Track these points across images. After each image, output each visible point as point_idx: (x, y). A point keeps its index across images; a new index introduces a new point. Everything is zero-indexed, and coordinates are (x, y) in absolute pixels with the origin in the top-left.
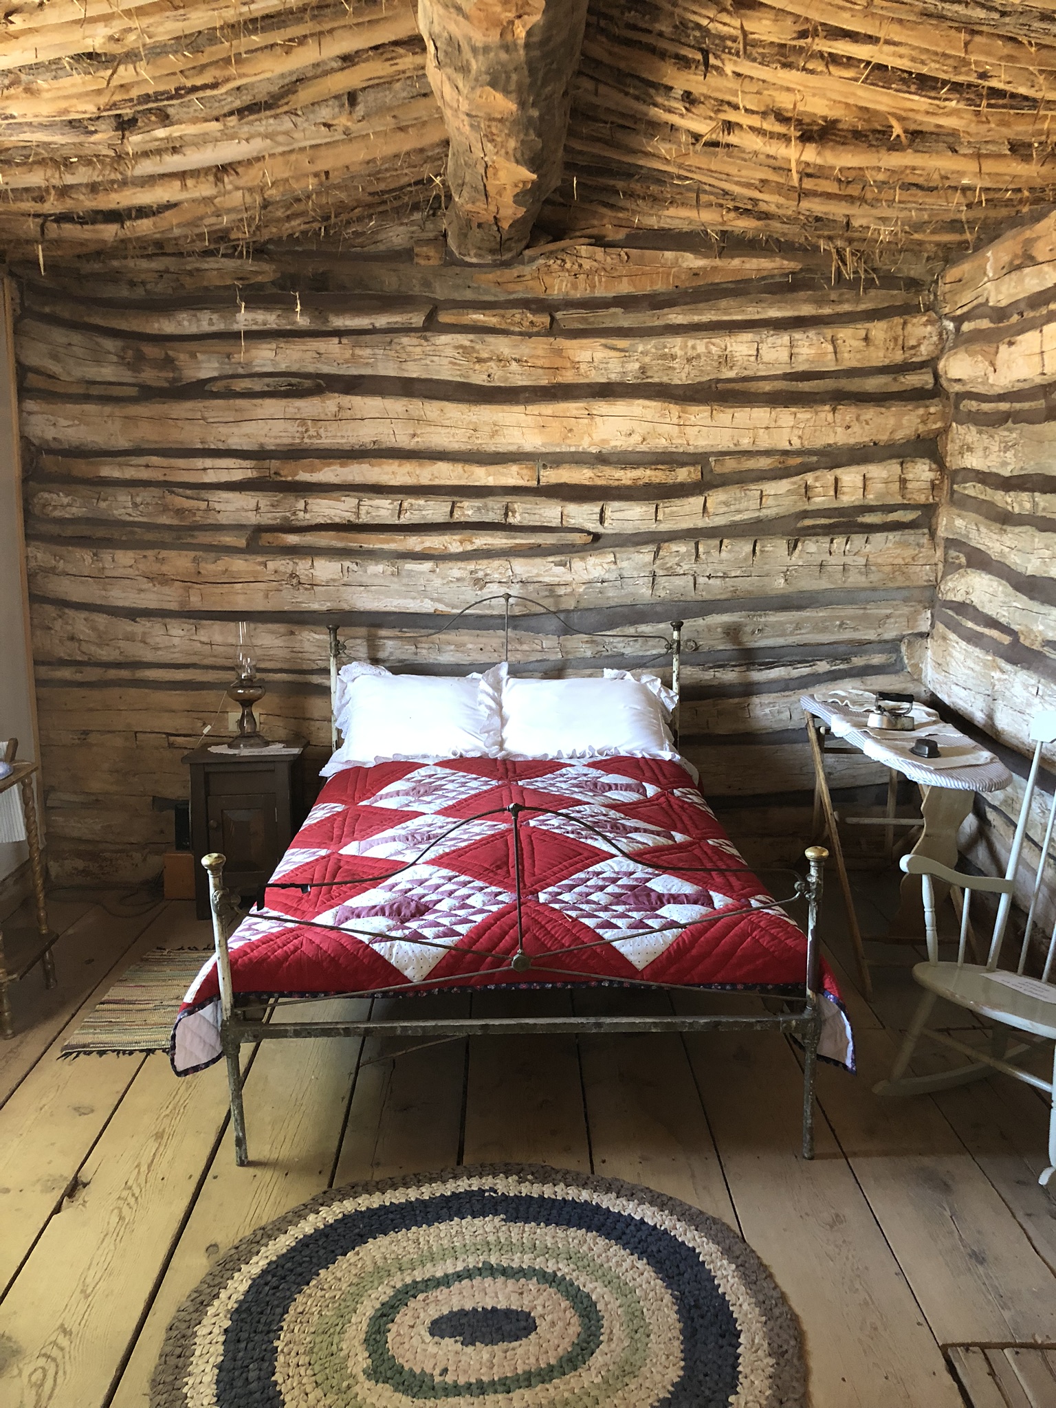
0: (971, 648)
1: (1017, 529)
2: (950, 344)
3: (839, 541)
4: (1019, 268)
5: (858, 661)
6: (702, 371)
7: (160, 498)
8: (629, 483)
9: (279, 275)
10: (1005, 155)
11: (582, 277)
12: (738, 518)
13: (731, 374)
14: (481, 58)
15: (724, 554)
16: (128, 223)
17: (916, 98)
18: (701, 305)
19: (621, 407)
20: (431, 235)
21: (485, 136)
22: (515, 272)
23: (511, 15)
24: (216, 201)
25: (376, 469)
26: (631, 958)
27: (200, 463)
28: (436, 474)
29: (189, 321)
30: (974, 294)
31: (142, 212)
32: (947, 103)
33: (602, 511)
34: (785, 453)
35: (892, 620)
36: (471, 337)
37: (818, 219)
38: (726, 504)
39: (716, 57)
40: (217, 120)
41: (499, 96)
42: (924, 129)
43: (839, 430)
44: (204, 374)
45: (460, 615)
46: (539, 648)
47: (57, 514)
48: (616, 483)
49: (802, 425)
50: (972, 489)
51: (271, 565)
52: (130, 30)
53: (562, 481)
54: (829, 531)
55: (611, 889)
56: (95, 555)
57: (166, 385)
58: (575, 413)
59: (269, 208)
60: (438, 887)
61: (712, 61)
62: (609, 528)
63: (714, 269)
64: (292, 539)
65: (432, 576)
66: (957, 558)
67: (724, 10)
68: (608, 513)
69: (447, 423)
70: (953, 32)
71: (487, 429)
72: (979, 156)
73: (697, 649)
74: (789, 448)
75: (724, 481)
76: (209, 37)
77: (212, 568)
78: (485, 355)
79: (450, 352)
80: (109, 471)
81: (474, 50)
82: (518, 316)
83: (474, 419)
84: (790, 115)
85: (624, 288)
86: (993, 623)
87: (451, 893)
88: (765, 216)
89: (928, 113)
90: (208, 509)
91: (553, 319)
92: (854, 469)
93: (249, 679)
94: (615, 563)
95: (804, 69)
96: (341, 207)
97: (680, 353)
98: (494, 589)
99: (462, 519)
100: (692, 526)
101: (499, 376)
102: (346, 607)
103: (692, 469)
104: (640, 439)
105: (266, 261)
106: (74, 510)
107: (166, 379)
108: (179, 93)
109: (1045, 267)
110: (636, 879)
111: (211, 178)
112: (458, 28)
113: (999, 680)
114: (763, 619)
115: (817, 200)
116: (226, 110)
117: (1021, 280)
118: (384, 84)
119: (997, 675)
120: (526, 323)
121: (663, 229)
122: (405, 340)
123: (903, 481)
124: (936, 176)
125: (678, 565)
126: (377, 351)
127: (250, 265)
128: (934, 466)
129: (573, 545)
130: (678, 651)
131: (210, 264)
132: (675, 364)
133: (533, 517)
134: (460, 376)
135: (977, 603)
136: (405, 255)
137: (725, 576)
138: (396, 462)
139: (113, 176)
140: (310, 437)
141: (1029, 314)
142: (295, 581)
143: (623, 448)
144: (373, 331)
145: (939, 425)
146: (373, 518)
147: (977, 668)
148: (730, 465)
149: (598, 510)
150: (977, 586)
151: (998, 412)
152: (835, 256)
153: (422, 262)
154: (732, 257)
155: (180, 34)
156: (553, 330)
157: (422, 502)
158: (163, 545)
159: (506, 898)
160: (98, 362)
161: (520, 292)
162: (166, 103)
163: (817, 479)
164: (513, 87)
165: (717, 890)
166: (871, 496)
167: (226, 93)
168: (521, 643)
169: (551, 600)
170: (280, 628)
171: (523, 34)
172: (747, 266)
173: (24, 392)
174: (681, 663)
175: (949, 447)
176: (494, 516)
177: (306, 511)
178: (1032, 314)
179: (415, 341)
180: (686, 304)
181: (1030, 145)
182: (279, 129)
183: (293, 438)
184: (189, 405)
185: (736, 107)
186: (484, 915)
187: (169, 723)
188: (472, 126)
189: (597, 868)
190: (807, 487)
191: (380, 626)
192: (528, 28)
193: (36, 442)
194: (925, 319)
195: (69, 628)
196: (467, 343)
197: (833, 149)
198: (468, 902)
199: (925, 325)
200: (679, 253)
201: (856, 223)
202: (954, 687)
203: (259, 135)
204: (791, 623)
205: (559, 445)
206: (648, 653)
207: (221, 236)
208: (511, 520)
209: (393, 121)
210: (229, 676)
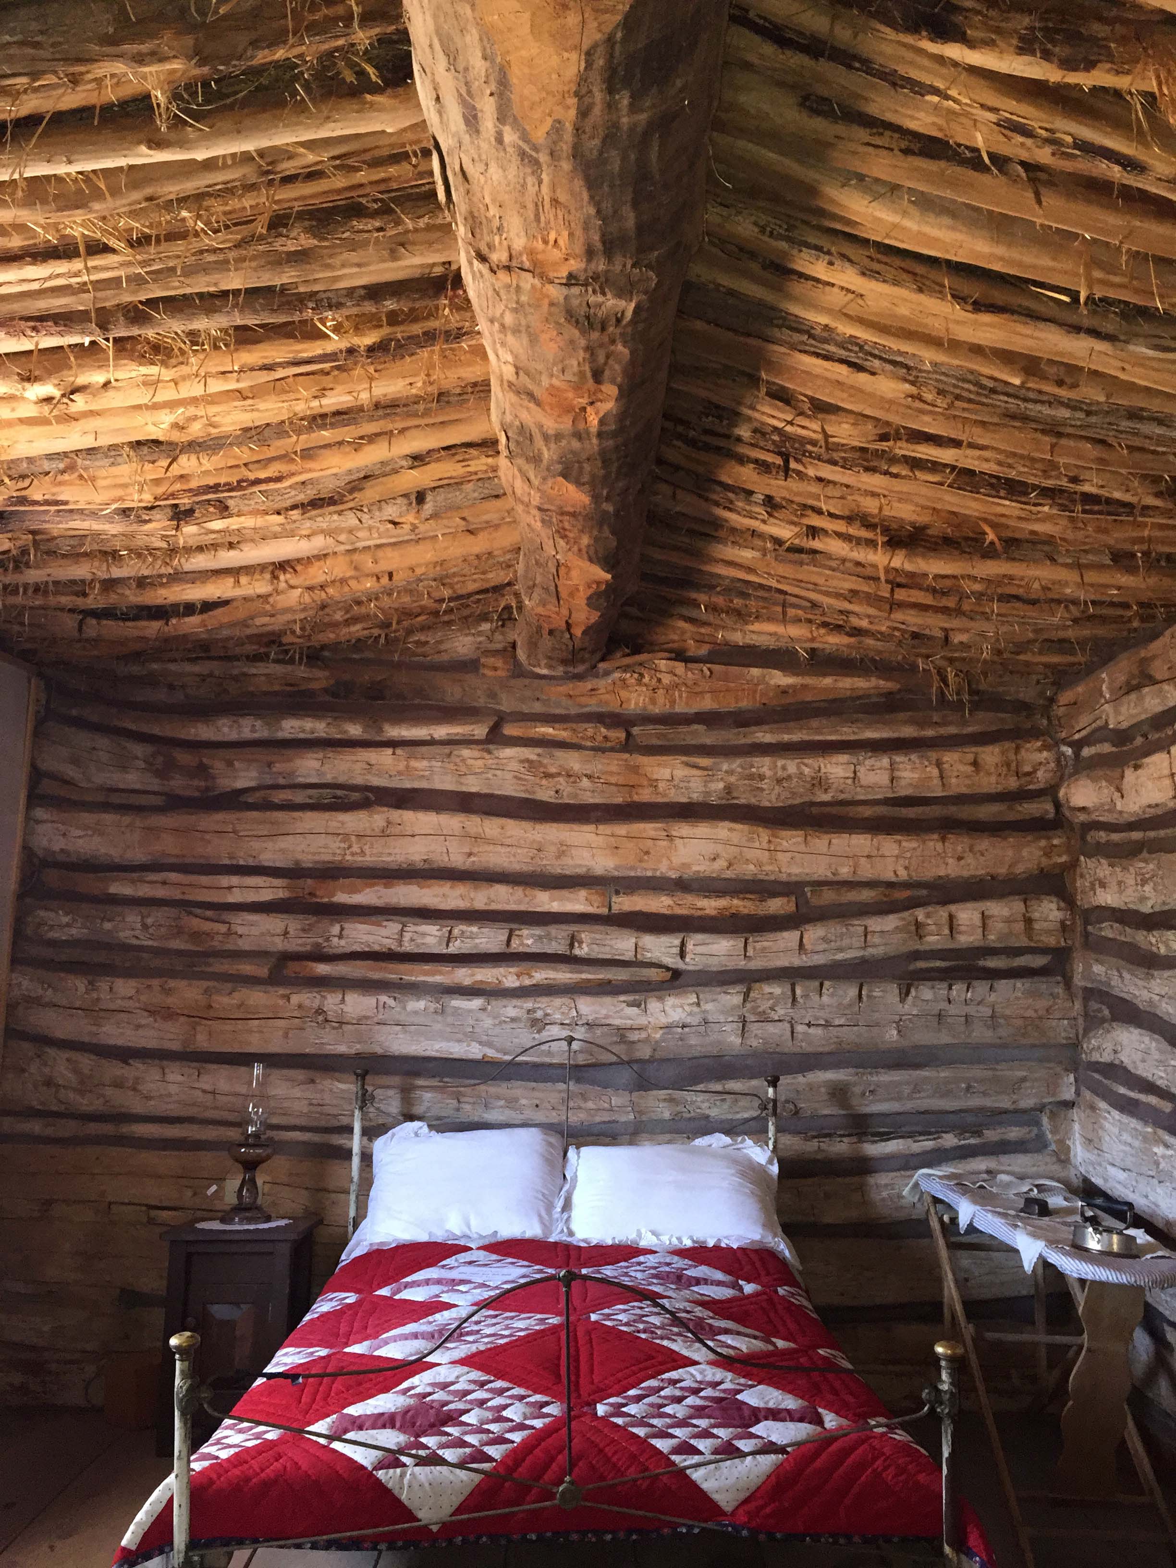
0: (1125, 1119)
1: (1167, 974)
2: (1069, 770)
3: (958, 989)
4: (1138, 687)
5: (991, 1135)
6: (794, 793)
7: (175, 919)
8: (713, 913)
9: (332, 682)
10: (1109, 566)
11: (661, 692)
12: (840, 956)
13: (826, 797)
14: (553, 446)
15: (825, 999)
16: (174, 621)
17: (1007, 503)
18: (792, 724)
19: (703, 829)
20: (499, 646)
21: (558, 532)
22: (589, 686)
23: (583, 401)
24: (271, 600)
25: (425, 891)
26: (715, 1497)
27: (225, 880)
28: (492, 897)
29: (231, 727)
30: (1091, 717)
31: (190, 608)
32: (1039, 508)
33: (683, 945)
34: (890, 885)
35: (1028, 1084)
36: (539, 750)
37: (915, 636)
38: (824, 939)
39: (797, 460)
40: (279, 513)
41: (571, 488)
42: (1017, 535)
43: (950, 861)
44: (240, 784)
45: (510, 1063)
46: (606, 1106)
47: (54, 935)
48: (700, 913)
49: (908, 855)
50: (1108, 930)
51: (295, 999)
52: (195, 418)
53: (637, 908)
54: (947, 976)
55: (691, 1400)
56: (90, 983)
57: (197, 794)
58: (652, 834)
59: (327, 610)
60: (467, 1393)
61: (793, 465)
62: (692, 962)
63: (804, 687)
64: (322, 969)
65: (482, 1015)
66: (1100, 1010)
67: (801, 414)
68: (690, 947)
69: (508, 841)
70: (1039, 435)
71: (553, 849)
72: (1079, 566)
73: (797, 1113)
74: (894, 879)
75: (821, 916)
76: (279, 429)
77: (224, 1001)
78: (553, 770)
79: (515, 766)
80: (120, 888)
81: (546, 438)
82: (590, 729)
83: (538, 837)
84: (877, 520)
85: (707, 704)
86: (1150, 1087)
87: (482, 1403)
88: (857, 632)
89: (1020, 518)
90: (229, 933)
91: (629, 735)
92: (970, 905)
93: (256, 1135)
94: (698, 1004)
95: (886, 473)
96: (406, 613)
97: (768, 773)
98: (555, 1031)
99: (521, 949)
100: (787, 964)
101: (569, 793)
102: (379, 1051)
103: (785, 900)
104: (726, 864)
105: (320, 668)
106: (74, 931)
107: (198, 788)
108: (239, 486)
109: (1166, 687)
110: (724, 1391)
111: (268, 576)
112: (531, 416)
113: (1163, 1157)
114: (875, 1078)
115: (912, 612)
116: (288, 503)
117: (1141, 699)
118: (457, 484)
119: (1159, 1150)
120: (599, 738)
121: (749, 646)
122: (466, 752)
123: (1028, 921)
124: (1036, 585)
125: (772, 1009)
126: (434, 763)
127: (301, 671)
128: (1062, 904)
129: (649, 983)
130: (775, 1113)
131: (260, 669)
132: (764, 785)
133: (603, 949)
134: (526, 791)
135: (1126, 1061)
136: (469, 666)
137: (827, 1025)
138: (449, 884)
139: (163, 571)
140: (353, 854)
141: (1154, 736)
142: (321, 1018)
143: (707, 874)
144: (431, 742)
145: (1064, 859)
146: (418, 946)
147: (1137, 1143)
148: (828, 896)
149: (677, 942)
150: (1125, 1042)
151: (1130, 842)
152: (936, 677)
153: (489, 673)
154: (825, 675)
155: (251, 425)
156: (629, 746)
157: (474, 929)
158: (173, 974)
159: (554, 1409)
160: (124, 768)
161: (592, 705)
162: (226, 494)
163: (928, 916)
164: (586, 478)
165: (829, 1407)
166: (992, 937)
167: (290, 487)
168: (585, 1100)
169: (623, 1046)
170: (300, 1074)
171: (596, 422)
172: (840, 685)
173: (34, 799)
174: (778, 1130)
175: (1078, 884)
176: (557, 947)
177: (340, 937)
178: (1157, 736)
179: (476, 754)
180: (776, 722)
181: (1133, 555)
182: (343, 525)
183: (334, 854)
184: (220, 816)
185: (819, 512)
186: (526, 1433)
187: (155, 1192)
188: (543, 521)
189: (673, 1375)
190: (918, 925)
191: (417, 1074)
192: (601, 414)
193: (40, 853)
194: (1039, 744)
195: (47, 1070)
196: (533, 757)
197: (924, 556)
198: (504, 1413)
199: (1040, 750)
200: (766, 671)
201: (958, 638)
202: (1109, 1168)
203: (322, 531)
204: (908, 1083)
205: (632, 868)
206: (739, 1116)
207: (272, 639)
208: (577, 952)
209: (463, 523)
210: (233, 1134)
